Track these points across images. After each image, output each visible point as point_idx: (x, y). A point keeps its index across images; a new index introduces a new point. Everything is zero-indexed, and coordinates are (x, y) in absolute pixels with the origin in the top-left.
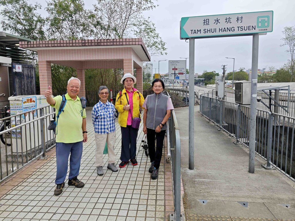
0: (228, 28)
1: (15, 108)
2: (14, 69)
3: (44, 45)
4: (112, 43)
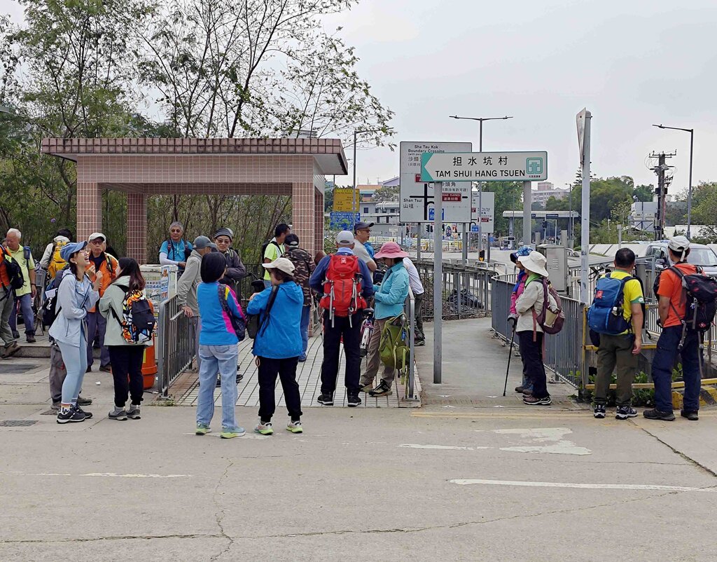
1: (149, 285)
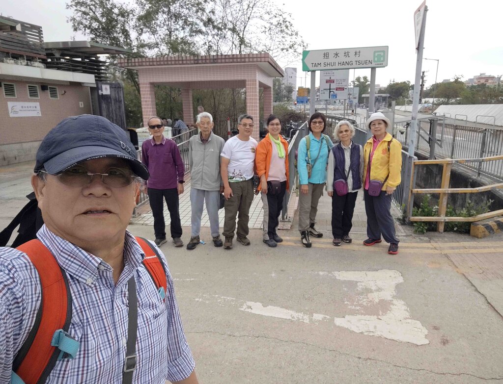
0: (346, 62)
2: (100, 91)
3: (148, 64)
4: (231, 60)
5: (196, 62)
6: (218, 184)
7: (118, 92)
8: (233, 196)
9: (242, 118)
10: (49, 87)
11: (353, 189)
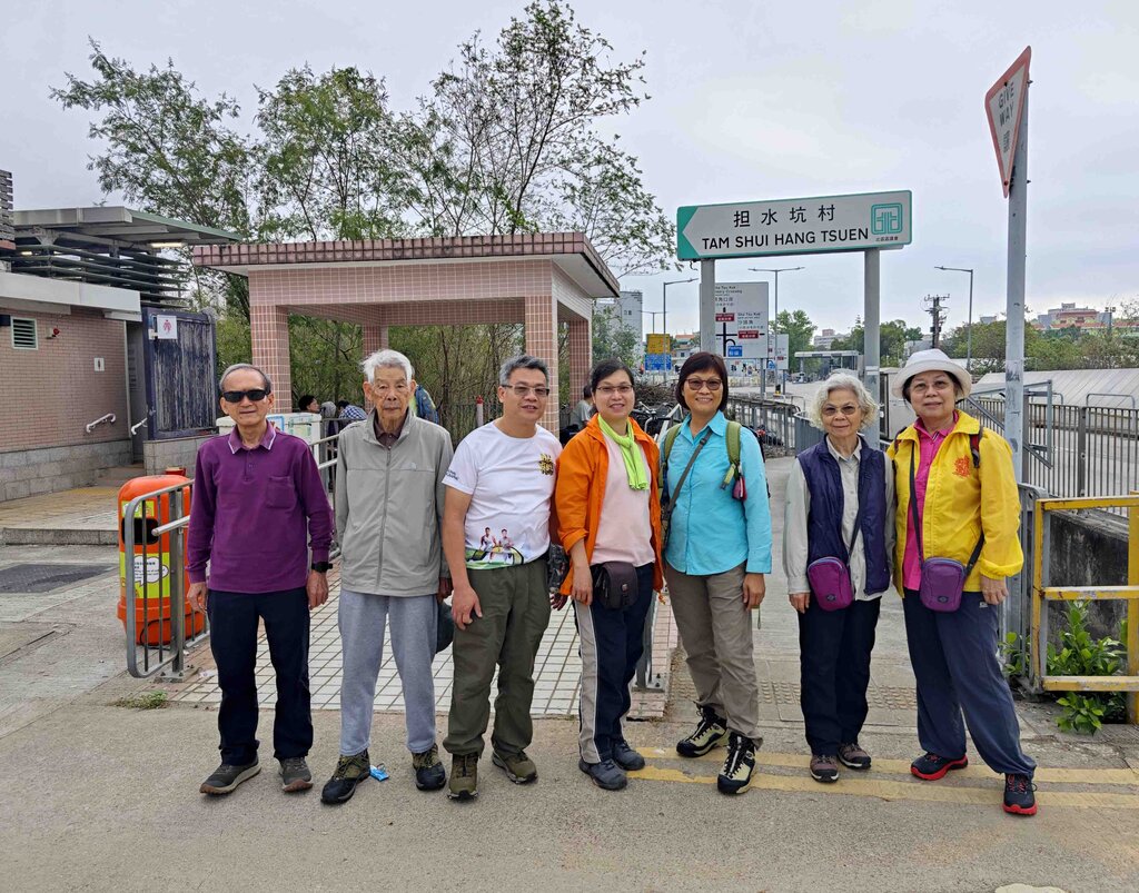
0: (797, 235)
2: (150, 330)
3: (273, 258)
4: (487, 250)
5: (398, 254)
6: (431, 574)
7: (200, 335)
8: (480, 615)
9: (513, 368)
10: (12, 318)
11: (868, 591)
